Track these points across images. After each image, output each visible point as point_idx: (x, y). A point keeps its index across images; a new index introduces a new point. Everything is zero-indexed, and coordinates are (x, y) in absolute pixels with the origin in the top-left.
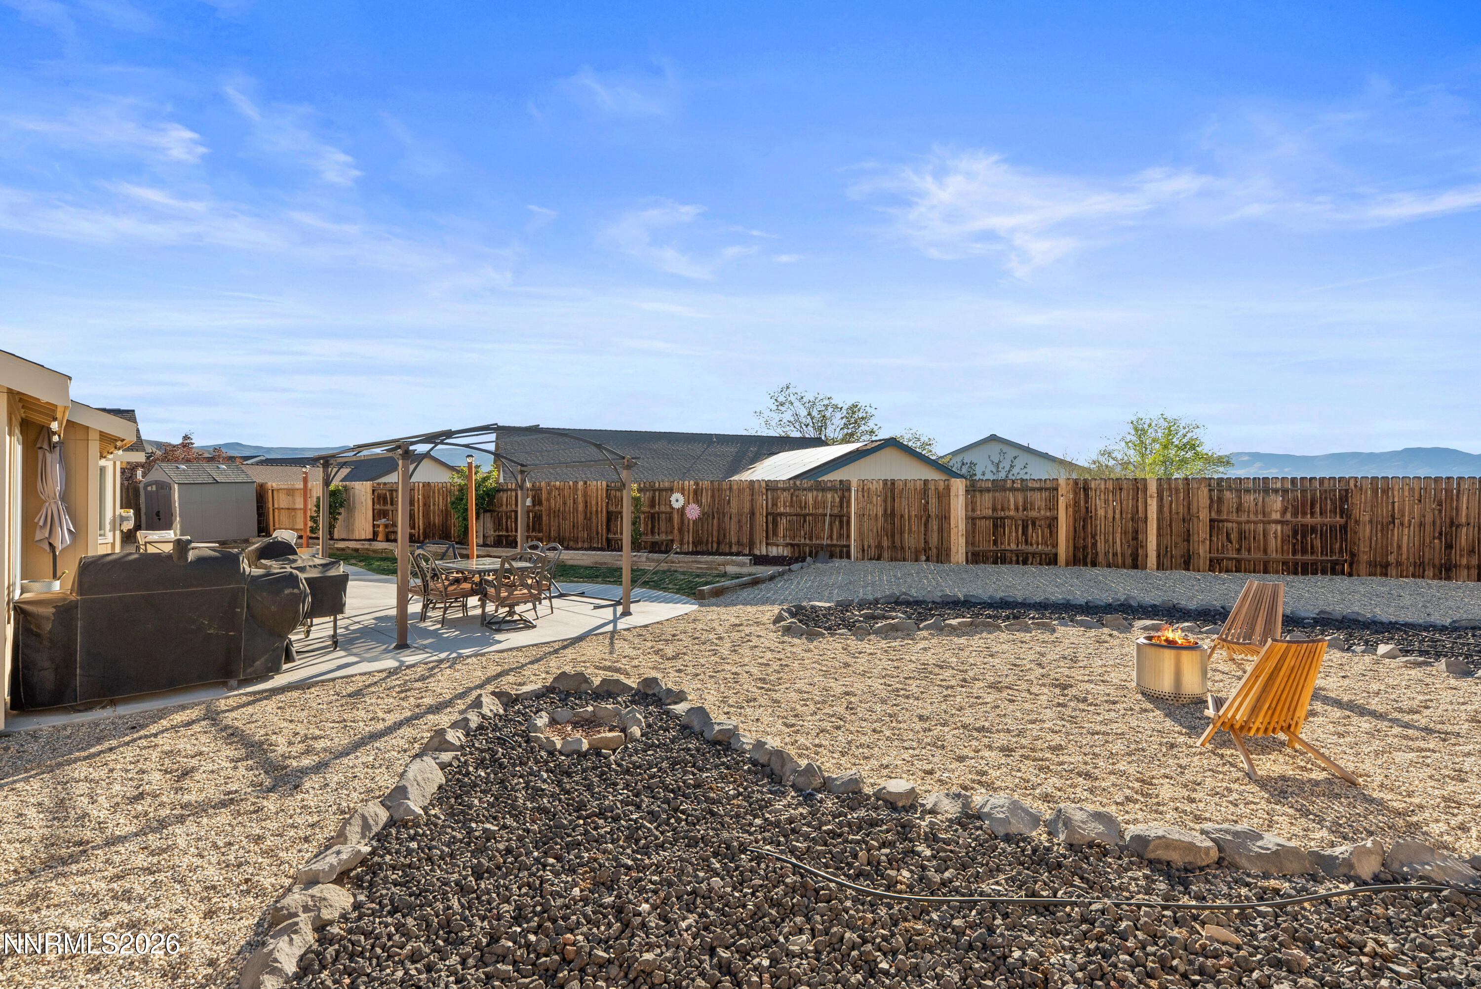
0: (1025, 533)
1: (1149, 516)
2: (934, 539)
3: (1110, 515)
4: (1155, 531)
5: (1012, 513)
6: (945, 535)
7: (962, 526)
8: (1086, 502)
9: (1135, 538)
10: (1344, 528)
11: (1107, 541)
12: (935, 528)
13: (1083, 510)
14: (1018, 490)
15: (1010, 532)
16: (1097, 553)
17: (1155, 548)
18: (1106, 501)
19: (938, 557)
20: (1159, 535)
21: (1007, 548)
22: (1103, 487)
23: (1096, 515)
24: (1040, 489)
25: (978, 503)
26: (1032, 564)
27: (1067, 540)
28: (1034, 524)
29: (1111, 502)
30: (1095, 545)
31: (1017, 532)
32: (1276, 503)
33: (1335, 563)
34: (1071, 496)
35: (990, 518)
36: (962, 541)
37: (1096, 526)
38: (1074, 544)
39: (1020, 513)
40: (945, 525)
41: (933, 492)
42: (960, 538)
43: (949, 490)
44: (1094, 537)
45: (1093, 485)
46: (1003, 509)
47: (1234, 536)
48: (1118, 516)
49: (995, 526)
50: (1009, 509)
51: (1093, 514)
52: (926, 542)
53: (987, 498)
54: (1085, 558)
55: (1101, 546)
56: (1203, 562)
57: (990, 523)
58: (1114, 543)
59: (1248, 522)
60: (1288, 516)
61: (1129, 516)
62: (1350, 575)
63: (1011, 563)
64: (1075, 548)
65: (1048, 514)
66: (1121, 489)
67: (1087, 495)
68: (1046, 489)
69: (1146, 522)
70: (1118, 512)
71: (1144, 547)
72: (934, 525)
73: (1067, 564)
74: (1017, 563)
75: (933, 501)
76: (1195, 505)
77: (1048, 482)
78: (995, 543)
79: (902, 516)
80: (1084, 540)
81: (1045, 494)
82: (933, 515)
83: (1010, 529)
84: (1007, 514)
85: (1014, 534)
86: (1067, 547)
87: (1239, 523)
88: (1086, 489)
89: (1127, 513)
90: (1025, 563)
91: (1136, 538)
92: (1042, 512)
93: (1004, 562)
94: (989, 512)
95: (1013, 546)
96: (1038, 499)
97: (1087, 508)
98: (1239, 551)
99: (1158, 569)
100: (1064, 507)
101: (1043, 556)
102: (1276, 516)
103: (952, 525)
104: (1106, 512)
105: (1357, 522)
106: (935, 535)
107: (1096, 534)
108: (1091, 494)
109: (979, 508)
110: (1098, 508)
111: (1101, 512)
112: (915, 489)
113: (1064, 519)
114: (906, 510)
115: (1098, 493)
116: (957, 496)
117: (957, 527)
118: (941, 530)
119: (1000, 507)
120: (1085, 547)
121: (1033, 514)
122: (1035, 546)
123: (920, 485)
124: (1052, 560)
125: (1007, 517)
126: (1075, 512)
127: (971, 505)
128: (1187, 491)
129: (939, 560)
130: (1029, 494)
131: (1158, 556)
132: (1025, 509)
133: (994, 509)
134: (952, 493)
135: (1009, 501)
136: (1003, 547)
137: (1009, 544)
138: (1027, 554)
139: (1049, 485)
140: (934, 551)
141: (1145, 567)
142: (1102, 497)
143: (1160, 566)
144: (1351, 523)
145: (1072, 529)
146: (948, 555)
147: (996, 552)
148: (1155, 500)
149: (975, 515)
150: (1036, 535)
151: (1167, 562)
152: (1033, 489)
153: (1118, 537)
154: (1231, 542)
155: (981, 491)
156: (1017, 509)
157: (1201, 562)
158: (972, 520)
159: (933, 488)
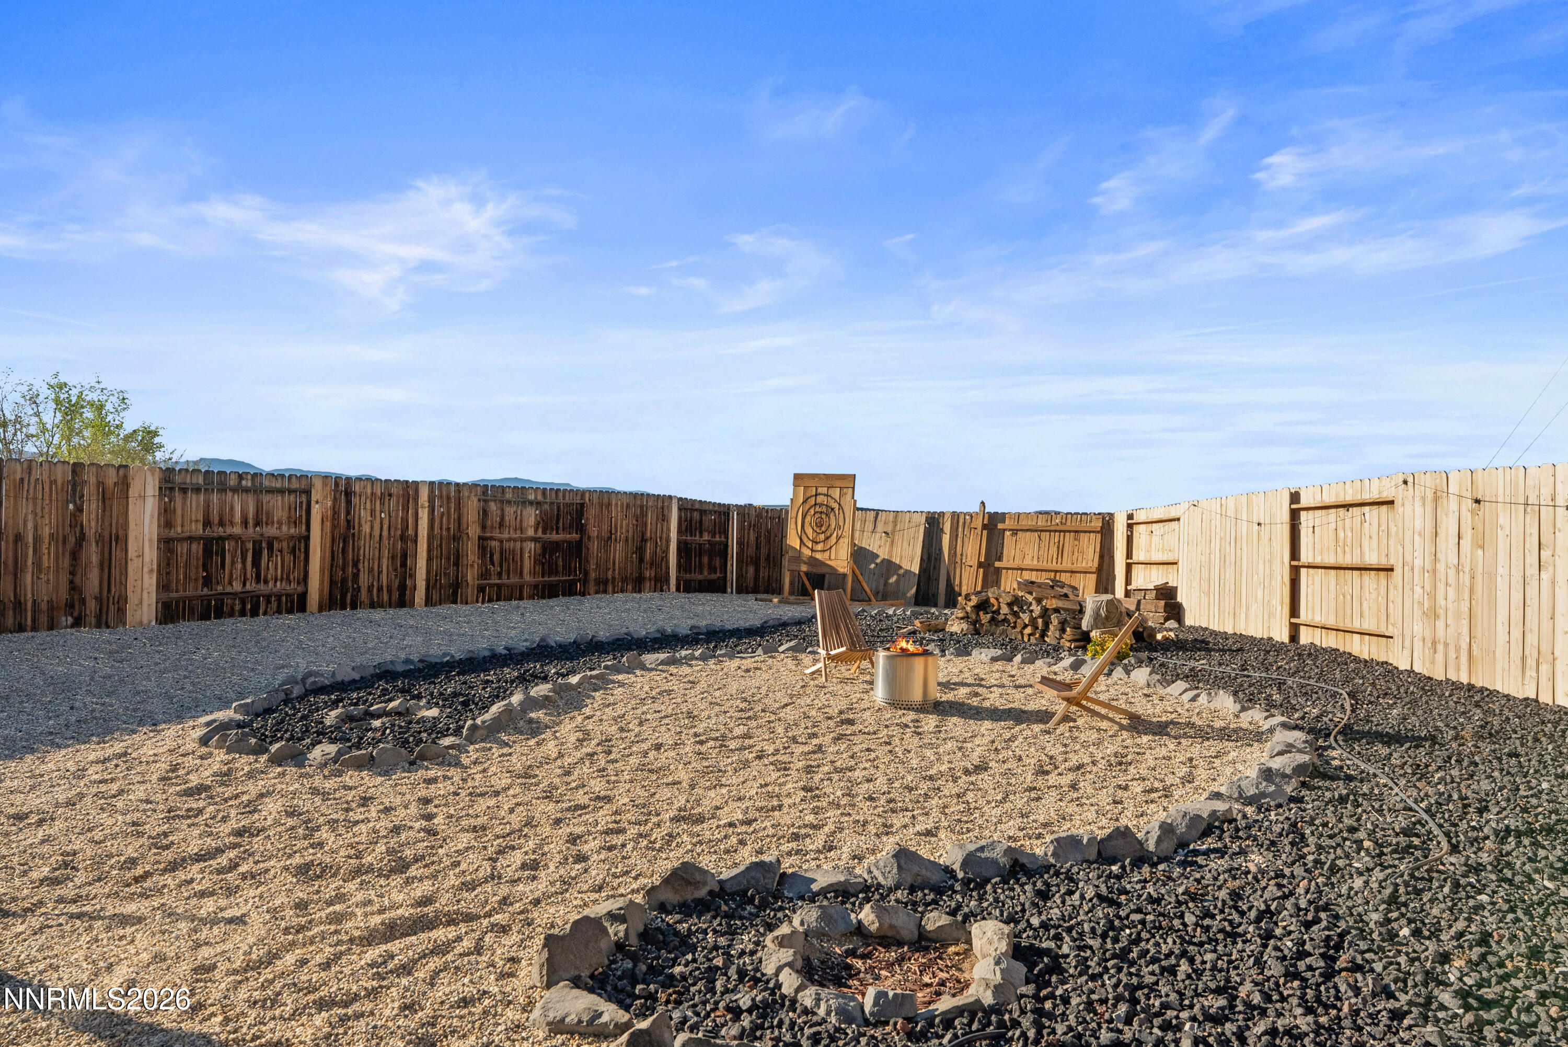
0: (256, 563)
1: (420, 533)
2: (92, 582)
3: (377, 532)
4: (425, 554)
5: (237, 530)
6: (115, 572)
7: (151, 555)
8: (348, 513)
9: (404, 564)
10: (579, 543)
11: (371, 570)
12: (95, 559)
13: (343, 523)
14: (246, 490)
15: (233, 563)
16: (359, 588)
17: (424, 577)
18: (373, 512)
19: (99, 617)
20: (429, 559)
21: (229, 589)
22: (369, 491)
23: (360, 531)
24: (281, 491)
25: (179, 511)
26: (265, 613)
27: (322, 571)
28: (270, 548)
29: (378, 513)
30: (356, 576)
31: (244, 562)
32: (531, 516)
33: (572, 583)
34: (330, 504)
35: (199, 539)
36: (150, 582)
37: (359, 549)
38: (331, 576)
39: (251, 530)
40: (117, 553)
41: (93, 489)
42: (146, 576)
43: (128, 486)
44: (356, 564)
45: (357, 488)
46: (221, 524)
47: (496, 557)
48: (385, 533)
49: (208, 553)
50: (232, 523)
51: (356, 531)
52: (73, 587)
53: (195, 503)
54: (344, 596)
55: (364, 580)
56: (471, 592)
57: (197, 548)
58: (380, 572)
59: (510, 540)
60: (540, 534)
61: (399, 532)
62: (583, 594)
63: (231, 614)
64: (332, 582)
65: (292, 531)
66: (390, 495)
67: (349, 502)
68: (291, 491)
69: (416, 542)
70: (385, 527)
71: (413, 576)
72: (92, 553)
73: (321, 609)
74: (243, 614)
75: (91, 507)
76: (465, 520)
77: (294, 479)
78: (207, 582)
79: (18, 538)
80: (343, 570)
81: (289, 499)
82: (91, 533)
83: (233, 557)
84: (229, 530)
85: (239, 566)
86: (322, 582)
87: (501, 542)
88: (348, 494)
89: (396, 529)
90: (255, 613)
91: (403, 562)
92: (284, 528)
93: (220, 614)
94: (197, 529)
95: (237, 586)
96: (278, 506)
97: (348, 522)
98: (500, 575)
99: (426, 605)
100: (319, 520)
101: (284, 599)
102: (531, 532)
103: (132, 553)
104: (372, 528)
105: (589, 538)
106: (94, 576)
107: (358, 560)
108: (355, 500)
109: (179, 521)
110: (363, 522)
111: (366, 528)
112: (53, 482)
113: (319, 539)
114: (30, 525)
115: (363, 498)
116: (143, 497)
117: (141, 556)
118: (106, 564)
119: (216, 521)
120: (344, 580)
121: (271, 531)
122: (271, 584)
123: (62, 475)
124: (298, 604)
125: (230, 537)
126: (334, 527)
127: (166, 516)
128: (459, 500)
129: (101, 622)
130: (266, 498)
131: (427, 589)
132: (257, 523)
133: (207, 523)
134: (133, 492)
135: (232, 509)
136: (220, 588)
137: (230, 583)
138: (258, 597)
139: (295, 485)
140: (92, 605)
141: (412, 605)
142: (368, 506)
143: (429, 602)
144: (585, 539)
145: (328, 554)
146: (121, 611)
147: (208, 598)
148: (426, 510)
149: (172, 534)
150: (273, 566)
151: (435, 597)
152: (271, 491)
153: (385, 562)
154: (493, 564)
155: (184, 491)
156: (245, 523)
157: (469, 590)
158: (167, 545)
159: (93, 480)
